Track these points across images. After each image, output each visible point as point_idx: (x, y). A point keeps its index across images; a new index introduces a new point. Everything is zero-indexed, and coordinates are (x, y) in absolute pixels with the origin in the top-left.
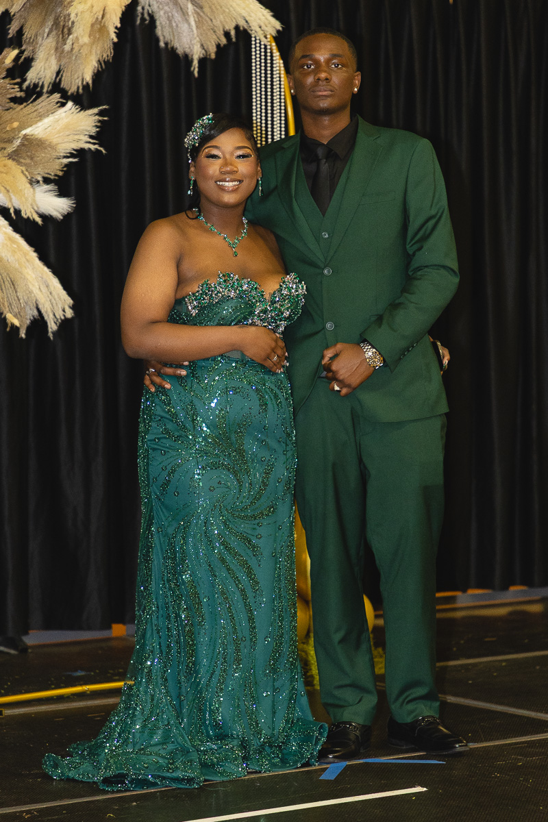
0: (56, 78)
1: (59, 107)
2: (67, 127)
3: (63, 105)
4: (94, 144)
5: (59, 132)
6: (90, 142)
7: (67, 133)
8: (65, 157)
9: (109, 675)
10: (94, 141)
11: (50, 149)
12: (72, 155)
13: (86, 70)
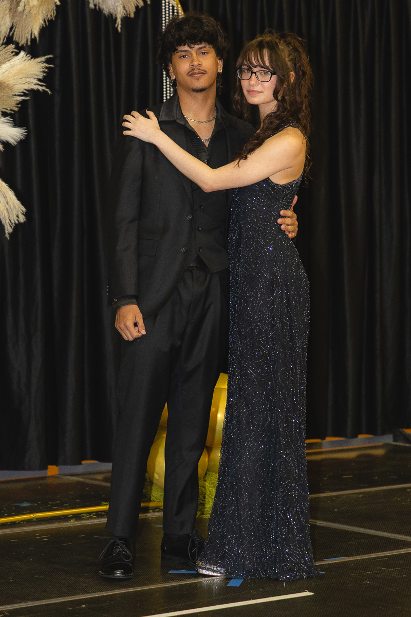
0: (10, 33)
1: (14, 55)
2: (20, 72)
3: (17, 54)
4: (42, 86)
5: (14, 75)
6: (38, 84)
7: (20, 77)
8: (19, 96)
9: (49, 505)
10: (42, 84)
11: (7, 90)
12: (24, 94)
13: (34, 26)
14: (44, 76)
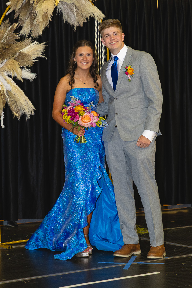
0: (30, 33)
1: (32, 42)
2: (34, 49)
3: (33, 42)
4: (43, 55)
5: (32, 51)
7: (34, 51)
8: (34, 59)
10: (44, 54)
11: (29, 57)
12: (36, 59)
13: (40, 30)
14: (44, 51)
